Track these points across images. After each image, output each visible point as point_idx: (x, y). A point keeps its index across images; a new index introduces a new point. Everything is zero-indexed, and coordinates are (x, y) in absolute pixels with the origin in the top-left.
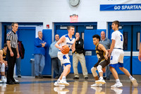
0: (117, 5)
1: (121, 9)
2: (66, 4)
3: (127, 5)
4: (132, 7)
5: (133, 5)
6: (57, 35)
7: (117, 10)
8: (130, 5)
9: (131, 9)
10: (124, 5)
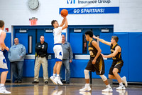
0: (77, 9)
1: (80, 13)
2: (25, 8)
3: (87, 9)
4: (91, 11)
5: (92, 8)
6: (16, 39)
7: (76, 13)
8: (89, 8)
9: (90, 13)
10: (83, 8)
